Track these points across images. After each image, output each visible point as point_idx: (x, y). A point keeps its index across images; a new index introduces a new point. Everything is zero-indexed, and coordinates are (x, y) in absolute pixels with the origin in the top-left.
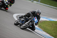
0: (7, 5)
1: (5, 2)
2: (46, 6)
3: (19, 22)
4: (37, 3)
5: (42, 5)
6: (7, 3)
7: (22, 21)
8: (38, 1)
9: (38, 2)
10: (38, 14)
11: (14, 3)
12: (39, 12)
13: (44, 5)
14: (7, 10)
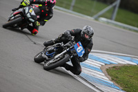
0: (33, 21)
1: (29, 15)
2: (130, 29)
3: (43, 55)
4: (108, 23)
5: (120, 26)
6: (32, 17)
7: (50, 52)
8: (111, 19)
9: (109, 21)
10: (87, 37)
11: (51, 17)
12: (88, 32)
13: (124, 28)
14: (35, 33)
